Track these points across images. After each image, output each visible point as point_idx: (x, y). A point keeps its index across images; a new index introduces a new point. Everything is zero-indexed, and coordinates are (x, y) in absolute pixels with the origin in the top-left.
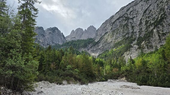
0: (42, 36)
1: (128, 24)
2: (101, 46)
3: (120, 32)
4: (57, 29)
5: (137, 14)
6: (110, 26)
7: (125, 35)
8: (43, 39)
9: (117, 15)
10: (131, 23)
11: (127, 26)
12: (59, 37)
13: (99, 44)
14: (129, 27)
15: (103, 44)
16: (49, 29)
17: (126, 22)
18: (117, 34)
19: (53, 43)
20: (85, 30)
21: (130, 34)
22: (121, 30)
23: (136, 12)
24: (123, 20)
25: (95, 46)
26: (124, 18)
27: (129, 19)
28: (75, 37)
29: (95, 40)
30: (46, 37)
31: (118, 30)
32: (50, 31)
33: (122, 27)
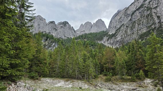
0: (55, 30)
1: (152, 14)
2: (119, 38)
3: (143, 22)
4: (68, 23)
5: (158, 4)
6: (126, 18)
7: (151, 26)
8: (55, 33)
9: (133, 6)
10: (155, 13)
11: (151, 16)
12: (70, 31)
13: (117, 36)
14: (154, 17)
15: (122, 36)
16: (60, 23)
17: (149, 12)
18: (139, 25)
19: (65, 36)
20: (94, 23)
21: (157, 24)
22: (144, 21)
23: (157, 2)
24: (145, 10)
25: (111, 38)
26: (146, 8)
27: (151, 9)
28: (84, 31)
29: (108, 32)
30: (58, 31)
31: (140, 21)
32: (61, 25)
33: (145, 17)
